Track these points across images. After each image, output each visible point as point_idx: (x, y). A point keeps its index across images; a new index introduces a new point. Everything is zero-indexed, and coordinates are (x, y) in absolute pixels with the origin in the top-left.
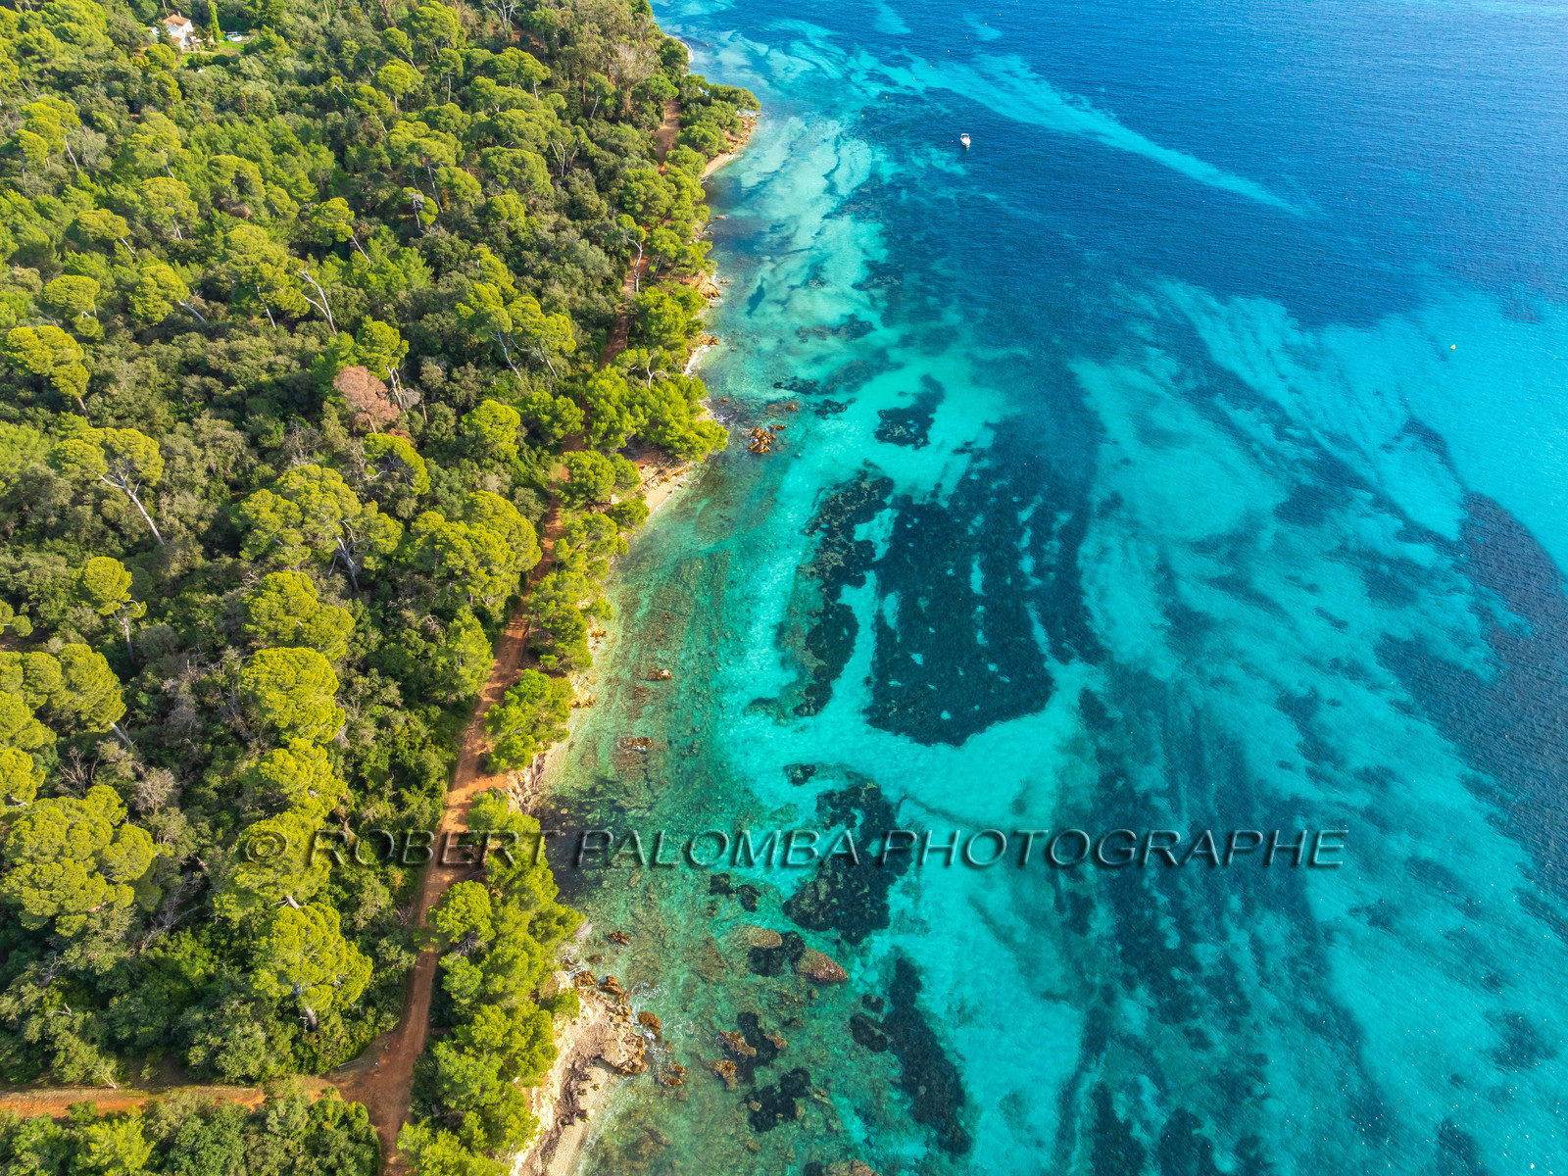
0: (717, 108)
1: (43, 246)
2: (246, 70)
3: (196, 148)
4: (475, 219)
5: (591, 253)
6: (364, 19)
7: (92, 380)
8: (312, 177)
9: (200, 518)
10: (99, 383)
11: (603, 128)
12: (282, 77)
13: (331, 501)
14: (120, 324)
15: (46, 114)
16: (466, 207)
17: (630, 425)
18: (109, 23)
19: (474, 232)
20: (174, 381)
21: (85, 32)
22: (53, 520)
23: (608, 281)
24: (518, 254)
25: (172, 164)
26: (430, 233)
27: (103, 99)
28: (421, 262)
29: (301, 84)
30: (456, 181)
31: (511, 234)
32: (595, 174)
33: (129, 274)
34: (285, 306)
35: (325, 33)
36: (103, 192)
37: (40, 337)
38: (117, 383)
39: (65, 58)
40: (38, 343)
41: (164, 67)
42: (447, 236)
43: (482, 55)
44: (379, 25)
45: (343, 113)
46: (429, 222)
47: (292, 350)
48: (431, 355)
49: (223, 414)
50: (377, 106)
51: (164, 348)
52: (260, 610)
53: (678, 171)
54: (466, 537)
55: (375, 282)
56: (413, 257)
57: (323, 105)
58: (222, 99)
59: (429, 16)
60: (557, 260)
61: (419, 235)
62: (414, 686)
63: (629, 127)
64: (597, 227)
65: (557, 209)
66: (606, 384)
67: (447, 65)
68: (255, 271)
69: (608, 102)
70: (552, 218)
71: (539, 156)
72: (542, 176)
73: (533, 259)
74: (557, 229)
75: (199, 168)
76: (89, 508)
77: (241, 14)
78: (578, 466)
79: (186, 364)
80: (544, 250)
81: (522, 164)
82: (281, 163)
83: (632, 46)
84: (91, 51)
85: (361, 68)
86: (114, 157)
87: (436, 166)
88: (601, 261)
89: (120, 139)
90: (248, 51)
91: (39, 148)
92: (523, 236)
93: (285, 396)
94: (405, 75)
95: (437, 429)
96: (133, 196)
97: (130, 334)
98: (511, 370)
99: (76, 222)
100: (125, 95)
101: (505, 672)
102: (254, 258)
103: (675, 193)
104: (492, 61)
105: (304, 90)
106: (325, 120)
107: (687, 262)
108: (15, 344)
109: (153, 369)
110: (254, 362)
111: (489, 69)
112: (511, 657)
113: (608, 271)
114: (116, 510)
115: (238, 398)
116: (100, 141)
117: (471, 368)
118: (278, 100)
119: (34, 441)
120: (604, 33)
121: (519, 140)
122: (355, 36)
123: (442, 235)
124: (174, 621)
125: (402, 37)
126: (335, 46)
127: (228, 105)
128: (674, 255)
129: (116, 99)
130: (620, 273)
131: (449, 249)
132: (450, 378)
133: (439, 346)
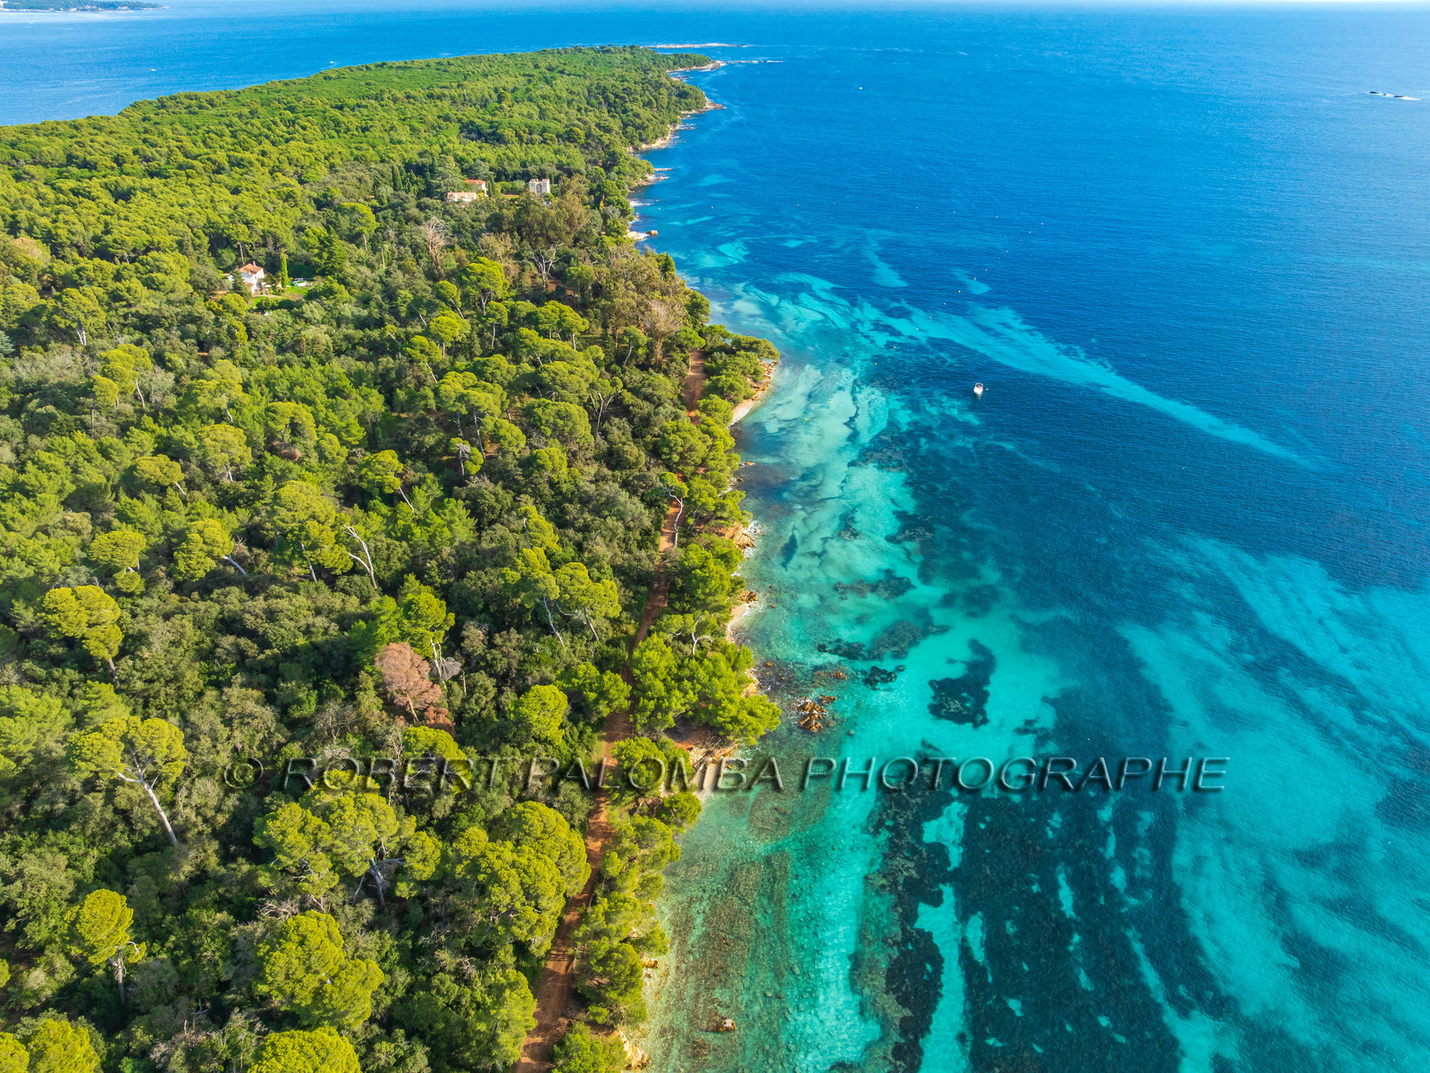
0: (741, 359)
1: (99, 487)
2: (308, 314)
3: (256, 390)
4: (520, 471)
5: (629, 506)
6: (418, 271)
7: (125, 640)
8: (362, 420)
9: (218, 810)
10: (132, 644)
11: (636, 376)
12: (340, 321)
13: (366, 822)
14: (162, 574)
15: (122, 359)
16: (509, 458)
17: (678, 704)
18: (192, 272)
19: (517, 482)
20: (208, 640)
21: (169, 281)
22: (61, 806)
23: (646, 532)
24: (559, 504)
25: (231, 406)
26: (474, 484)
27: (176, 341)
28: (464, 513)
29: (356, 328)
30: (502, 432)
31: (552, 484)
32: (631, 422)
33: (178, 520)
34: (328, 564)
35: (382, 282)
36: (164, 432)
37: (77, 598)
38: (149, 645)
39: (148, 303)
40: (75, 604)
41: (235, 313)
42: (491, 486)
43: (526, 307)
44: (432, 276)
45: (394, 358)
46: (474, 472)
47: (331, 611)
48: (472, 616)
49: (255, 680)
50: (427, 354)
51: (202, 605)
52: (276, 969)
53: (710, 420)
54: (513, 865)
55: (418, 535)
56: (457, 509)
57: (377, 349)
58: (284, 342)
59: (479, 271)
60: (597, 512)
61: (462, 484)
62: (444, 1045)
63: (661, 376)
64: (635, 478)
65: (596, 458)
66: (652, 655)
67: (493, 316)
68: (302, 529)
69: (640, 351)
70: (592, 469)
71: (581, 408)
72: (583, 427)
73: (574, 512)
74: (598, 479)
75: (256, 410)
76: (100, 795)
77: (308, 263)
78: (630, 759)
79: (222, 621)
80: (585, 501)
81: (565, 416)
82: (333, 407)
83: (663, 301)
84: (172, 296)
85: (413, 314)
86: (179, 395)
87: (483, 416)
88: (641, 513)
89: (186, 380)
90: (312, 296)
91: (111, 392)
92: (565, 487)
93: (320, 661)
94: (455, 324)
95: (477, 703)
96: (190, 438)
97: (170, 584)
98: (554, 635)
99: (133, 468)
100: (197, 336)
101: (547, 1021)
102: (302, 516)
103: (710, 442)
104: (535, 313)
105: (359, 334)
106: (377, 364)
107: (725, 515)
108: (52, 606)
109: (189, 626)
110: (292, 624)
111: (531, 320)
112: (553, 1001)
113: (647, 523)
114: (129, 799)
115: (272, 663)
116: (168, 380)
117: (514, 634)
118: (334, 342)
119: (54, 713)
120: (639, 288)
121: (562, 392)
122: (409, 286)
123: (486, 486)
124: (175, 949)
125: (452, 289)
126: (390, 294)
127: (289, 347)
128: (713, 508)
129: (188, 341)
130: (657, 524)
131: (492, 500)
132: (491, 645)
133: (480, 606)
